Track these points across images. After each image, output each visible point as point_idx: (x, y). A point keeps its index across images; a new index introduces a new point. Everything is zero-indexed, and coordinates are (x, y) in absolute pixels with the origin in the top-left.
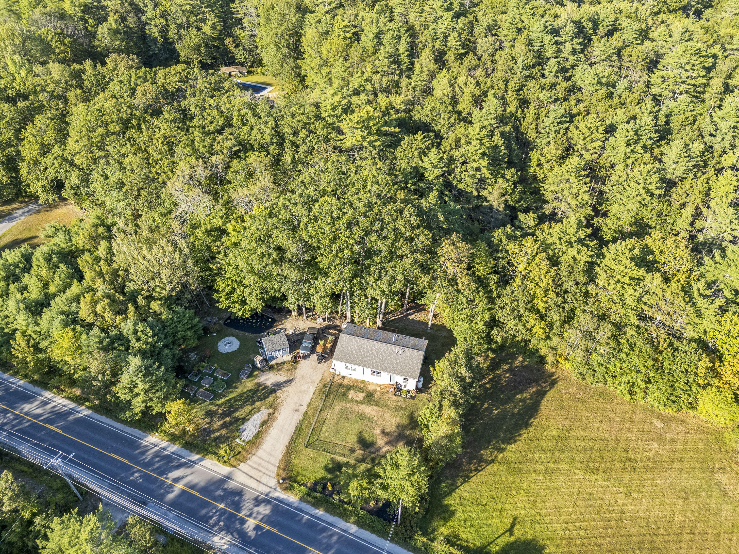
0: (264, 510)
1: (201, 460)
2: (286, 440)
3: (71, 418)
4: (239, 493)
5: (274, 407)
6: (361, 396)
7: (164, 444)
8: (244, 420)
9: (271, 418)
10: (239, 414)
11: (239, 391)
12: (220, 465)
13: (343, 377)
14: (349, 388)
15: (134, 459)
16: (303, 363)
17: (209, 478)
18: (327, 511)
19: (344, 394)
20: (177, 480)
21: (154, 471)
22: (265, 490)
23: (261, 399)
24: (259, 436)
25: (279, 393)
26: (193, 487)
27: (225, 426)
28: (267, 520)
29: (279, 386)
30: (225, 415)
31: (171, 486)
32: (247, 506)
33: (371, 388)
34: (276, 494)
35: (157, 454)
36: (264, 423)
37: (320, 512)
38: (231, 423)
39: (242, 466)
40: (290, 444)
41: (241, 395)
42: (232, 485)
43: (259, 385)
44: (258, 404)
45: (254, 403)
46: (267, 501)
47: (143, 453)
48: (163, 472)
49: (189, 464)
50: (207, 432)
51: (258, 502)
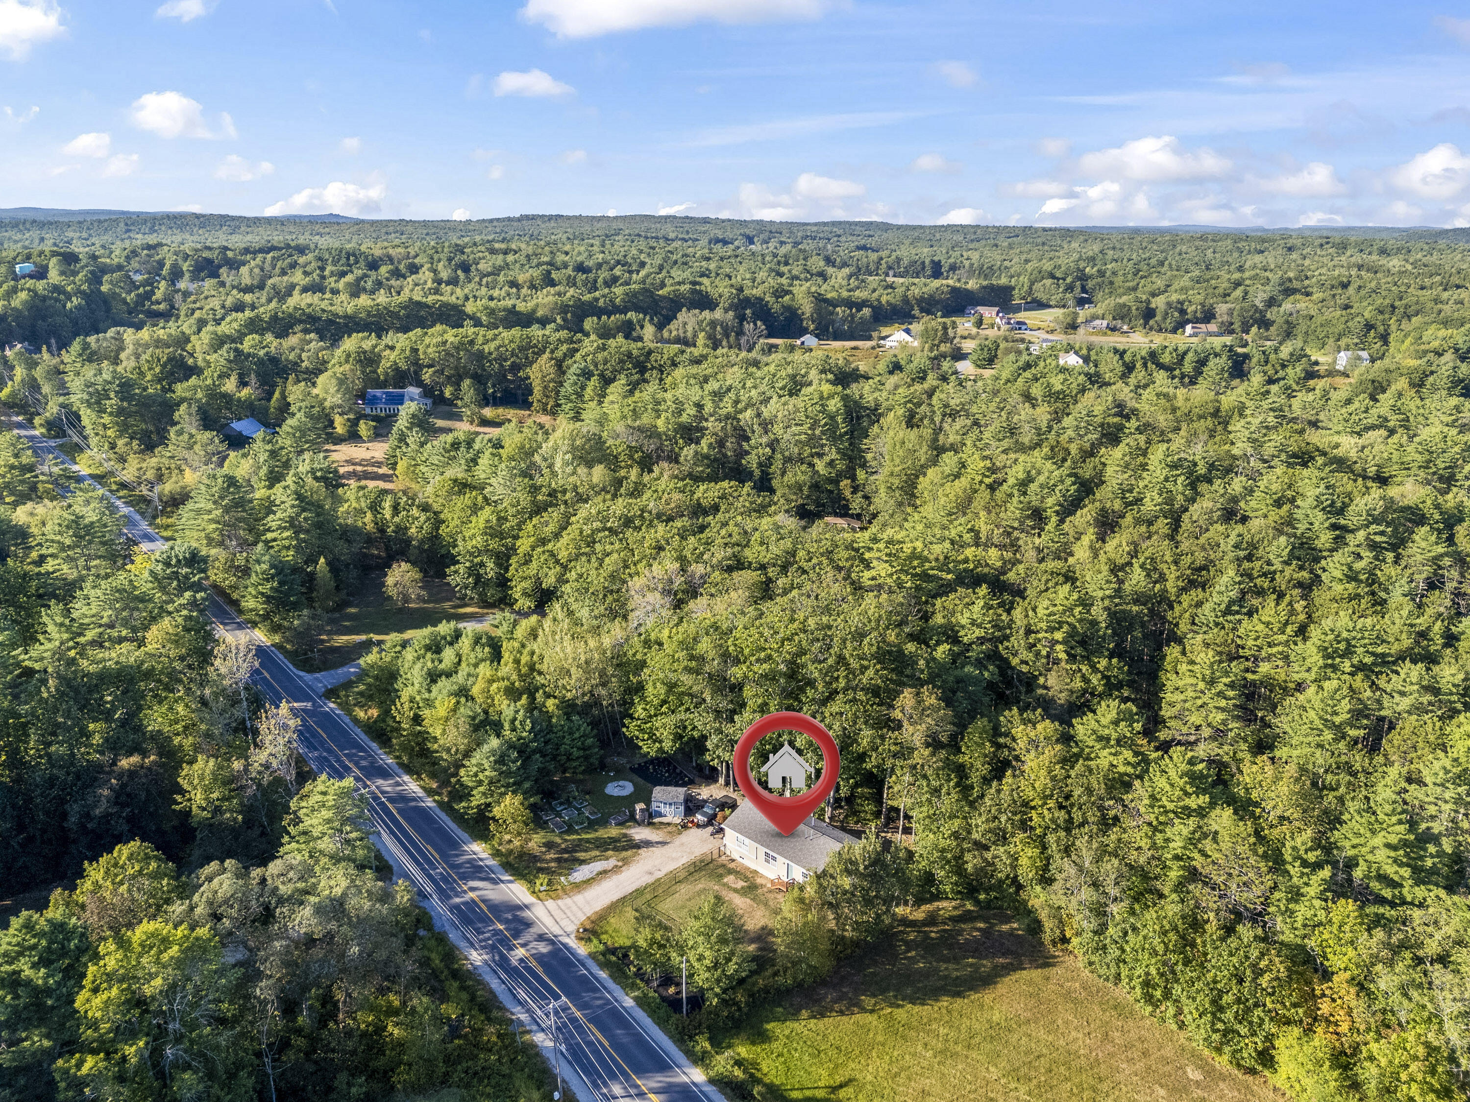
0: (543, 948)
1: (510, 882)
2: (615, 896)
3: (413, 804)
4: (528, 924)
5: (626, 862)
6: (740, 884)
7: (484, 855)
8: (583, 862)
9: (616, 870)
10: (581, 855)
11: (598, 834)
12: (528, 893)
13: (733, 860)
14: (730, 872)
15: (444, 856)
16: (694, 832)
17: (505, 898)
18: (611, 976)
19: (721, 876)
20: (472, 889)
21: (457, 874)
22: (557, 930)
23: (615, 849)
24: (589, 882)
25: (642, 851)
26: (484, 901)
27: (558, 860)
28: (540, 958)
29: (648, 844)
30: (565, 851)
31: (465, 892)
32: (526, 937)
33: (759, 881)
34: (566, 940)
35: (470, 861)
36: (605, 872)
37: (603, 975)
38: (566, 860)
39: (550, 903)
40: (618, 901)
41: (597, 839)
42: (527, 914)
43: (625, 835)
44: (610, 853)
45: (607, 850)
46: (551, 942)
47: (457, 856)
48: (465, 877)
49: (495, 882)
50: (535, 858)
51: (541, 938)
